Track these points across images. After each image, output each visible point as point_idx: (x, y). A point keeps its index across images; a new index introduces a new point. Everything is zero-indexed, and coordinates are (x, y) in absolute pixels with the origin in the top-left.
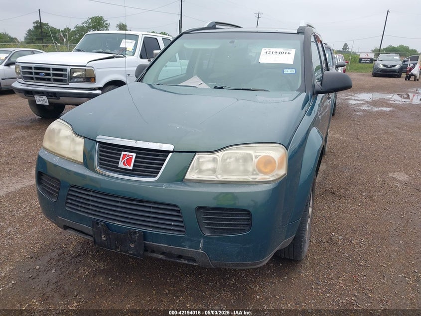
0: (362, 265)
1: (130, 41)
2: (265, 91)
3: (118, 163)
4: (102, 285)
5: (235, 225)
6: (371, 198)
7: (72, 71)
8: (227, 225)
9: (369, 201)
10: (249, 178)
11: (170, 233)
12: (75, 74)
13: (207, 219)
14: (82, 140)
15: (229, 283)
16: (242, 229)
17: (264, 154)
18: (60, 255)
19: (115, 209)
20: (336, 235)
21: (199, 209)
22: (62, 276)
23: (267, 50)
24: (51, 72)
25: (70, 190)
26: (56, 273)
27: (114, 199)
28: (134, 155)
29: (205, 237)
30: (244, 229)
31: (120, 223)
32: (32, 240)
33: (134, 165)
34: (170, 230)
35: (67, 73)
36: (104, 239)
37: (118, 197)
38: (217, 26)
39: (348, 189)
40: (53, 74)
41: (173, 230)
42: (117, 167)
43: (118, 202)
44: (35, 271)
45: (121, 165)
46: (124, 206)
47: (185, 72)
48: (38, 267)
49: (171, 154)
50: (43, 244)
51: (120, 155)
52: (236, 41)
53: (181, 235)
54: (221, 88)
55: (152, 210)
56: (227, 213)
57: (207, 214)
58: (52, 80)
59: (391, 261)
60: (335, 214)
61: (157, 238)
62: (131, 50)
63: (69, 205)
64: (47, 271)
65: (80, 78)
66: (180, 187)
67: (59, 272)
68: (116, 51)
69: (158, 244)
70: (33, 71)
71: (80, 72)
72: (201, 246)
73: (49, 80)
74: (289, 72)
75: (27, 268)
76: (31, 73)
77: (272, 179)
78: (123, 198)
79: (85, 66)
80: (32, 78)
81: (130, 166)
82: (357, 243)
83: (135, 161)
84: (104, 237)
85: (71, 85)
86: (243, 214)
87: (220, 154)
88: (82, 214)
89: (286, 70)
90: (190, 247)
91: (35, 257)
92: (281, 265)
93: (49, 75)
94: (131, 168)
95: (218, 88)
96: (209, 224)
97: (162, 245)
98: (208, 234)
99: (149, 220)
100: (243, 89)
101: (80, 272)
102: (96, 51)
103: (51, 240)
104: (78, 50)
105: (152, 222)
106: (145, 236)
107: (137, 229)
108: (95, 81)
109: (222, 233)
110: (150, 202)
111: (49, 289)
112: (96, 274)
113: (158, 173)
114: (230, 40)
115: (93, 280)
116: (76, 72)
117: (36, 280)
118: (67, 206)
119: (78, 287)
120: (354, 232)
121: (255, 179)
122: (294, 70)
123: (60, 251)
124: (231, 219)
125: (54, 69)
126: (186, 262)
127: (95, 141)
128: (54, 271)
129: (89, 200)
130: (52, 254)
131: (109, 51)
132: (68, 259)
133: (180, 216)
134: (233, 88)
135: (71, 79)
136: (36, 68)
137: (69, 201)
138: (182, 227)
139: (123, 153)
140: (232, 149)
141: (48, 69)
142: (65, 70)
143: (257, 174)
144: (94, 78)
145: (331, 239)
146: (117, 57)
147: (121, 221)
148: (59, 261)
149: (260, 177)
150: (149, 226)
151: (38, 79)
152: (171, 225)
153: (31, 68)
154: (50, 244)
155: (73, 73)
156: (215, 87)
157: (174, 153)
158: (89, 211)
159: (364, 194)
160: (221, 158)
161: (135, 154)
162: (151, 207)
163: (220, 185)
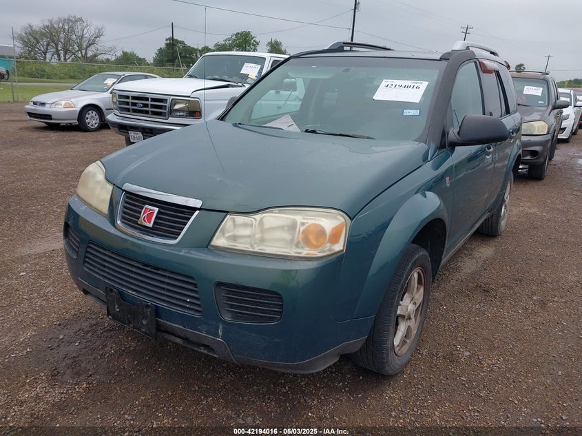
0: (481, 397)
1: (254, 65)
2: (368, 138)
3: (138, 218)
4: (124, 368)
5: (263, 311)
6: (543, 304)
7: (174, 102)
8: (253, 310)
9: (537, 308)
10: (292, 252)
11: (186, 312)
12: (177, 107)
13: (230, 299)
14: (110, 187)
15: (280, 391)
16: (272, 318)
17: (313, 222)
18: (91, 326)
19: (129, 274)
20: (462, 350)
21: (219, 284)
22: (84, 351)
23: (390, 82)
24: (150, 103)
25: (89, 247)
26: (79, 347)
27: (129, 262)
28: (156, 210)
29: (225, 323)
30: (274, 318)
31: (133, 293)
32: (69, 304)
33: (155, 223)
34: (185, 307)
35: (167, 105)
36: (118, 310)
37: (134, 261)
38: (345, 48)
39: (511, 288)
40: (151, 105)
41: (189, 308)
42: (137, 223)
43: (133, 266)
44: (57, 341)
45: (142, 221)
46: (138, 271)
47: (298, 109)
48: (61, 337)
49: (198, 212)
50: (79, 310)
51: (142, 208)
52: (352, 69)
53: (197, 315)
54: (314, 132)
55: (166, 280)
56: (254, 295)
57: (230, 292)
58: (150, 113)
59: (531, 398)
60: (475, 320)
61: (171, 316)
62: (254, 78)
63: (88, 265)
64: (70, 343)
65: (183, 111)
66: (201, 254)
67: (83, 346)
68: (234, 78)
69: (172, 324)
70: (130, 101)
71: (182, 103)
72: (220, 334)
73: (147, 112)
74: (412, 114)
75: (50, 336)
76: (128, 104)
77: (320, 255)
78: (138, 262)
79: (189, 97)
80: (128, 110)
81: (150, 222)
82: (489, 365)
83: (157, 217)
84: (118, 308)
85: (171, 120)
86: (276, 298)
87: (258, 217)
88: (98, 277)
89: (407, 111)
90: (208, 332)
91: (63, 325)
92: (361, 378)
93: (146, 106)
94: (151, 225)
95: (309, 132)
96: (232, 306)
97: (176, 325)
98: (228, 318)
99: (163, 292)
100: (340, 135)
101: (106, 349)
102: (210, 77)
103: (89, 308)
104: (191, 76)
105: (167, 296)
106: (157, 312)
107: (150, 301)
108: (200, 115)
109: (246, 319)
110: (166, 270)
111: (64, 364)
112: (122, 355)
113: (179, 234)
114: (343, 68)
115: (117, 361)
116: (179, 103)
117: (55, 351)
118: (85, 266)
119: (97, 366)
120: (492, 348)
121: (299, 253)
122: (418, 111)
123: (94, 322)
124: (257, 302)
125: (153, 100)
126: (206, 352)
127: (121, 189)
128: (77, 344)
129: (105, 261)
130: (83, 324)
131: (226, 78)
132: (99, 332)
133: (197, 292)
134: (328, 132)
135: (172, 112)
136: (134, 98)
137: (87, 260)
138: (199, 305)
139: (147, 206)
140: (272, 212)
141: (147, 99)
142: (165, 101)
143: (303, 248)
144: (200, 112)
145: (452, 354)
146: (233, 86)
147: (135, 290)
148: (88, 332)
149: (305, 252)
150: (164, 301)
151: (135, 111)
152: (186, 301)
153: (128, 97)
154: (86, 312)
155: (175, 105)
156: (307, 131)
157: (202, 211)
158: (105, 274)
159: (535, 298)
160: (257, 222)
161: (158, 209)
162: (166, 276)
163: (249, 257)
